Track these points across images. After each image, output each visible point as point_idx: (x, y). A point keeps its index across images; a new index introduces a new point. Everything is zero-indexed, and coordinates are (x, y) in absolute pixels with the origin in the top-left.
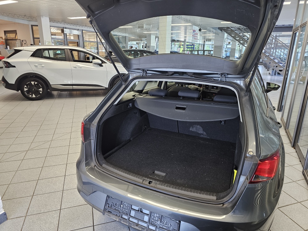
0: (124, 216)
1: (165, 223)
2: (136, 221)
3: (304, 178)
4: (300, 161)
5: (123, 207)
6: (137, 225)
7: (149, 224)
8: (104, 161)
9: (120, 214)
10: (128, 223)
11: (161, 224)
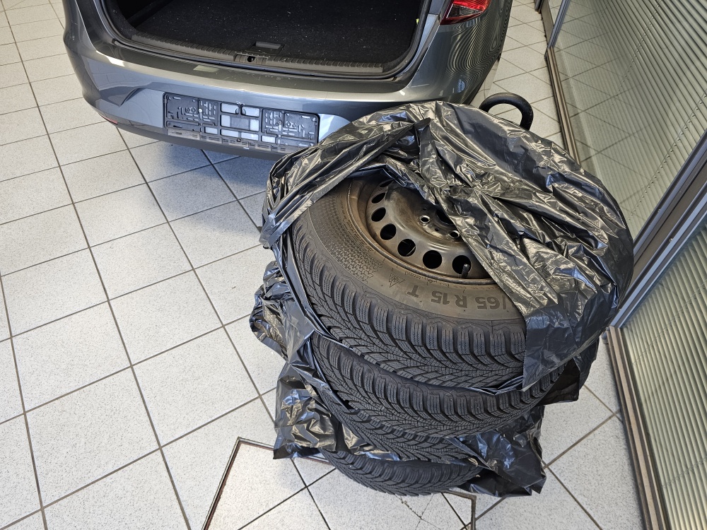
0: (209, 130)
1: (291, 127)
2: (235, 134)
3: (546, 65)
4: (546, 36)
5: (203, 113)
6: (239, 140)
7: (261, 134)
8: (132, 29)
9: (200, 127)
10: (221, 140)
11: (284, 129)
